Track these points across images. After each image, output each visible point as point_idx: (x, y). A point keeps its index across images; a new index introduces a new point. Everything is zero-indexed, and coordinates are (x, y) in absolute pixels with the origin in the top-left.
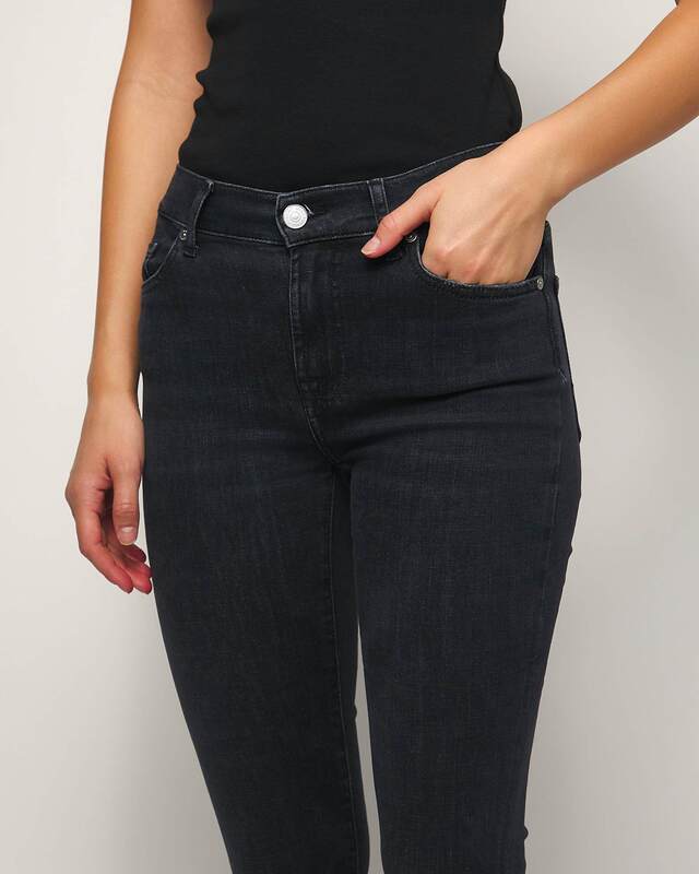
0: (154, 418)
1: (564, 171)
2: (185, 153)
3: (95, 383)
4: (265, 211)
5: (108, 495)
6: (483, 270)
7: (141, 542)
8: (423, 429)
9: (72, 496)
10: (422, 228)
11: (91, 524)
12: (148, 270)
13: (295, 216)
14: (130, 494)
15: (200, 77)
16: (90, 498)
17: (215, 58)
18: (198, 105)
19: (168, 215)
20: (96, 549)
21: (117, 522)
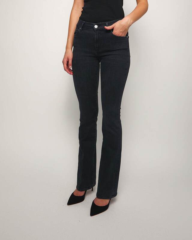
0: (74, 52)
1: (132, 21)
2: (80, 18)
3: (67, 48)
4: (92, 26)
5: (68, 62)
6: (119, 35)
7: (71, 69)
8: (109, 55)
9: (63, 62)
10: (113, 29)
11: (66, 66)
12: (75, 33)
13: (96, 27)
14: (70, 62)
15: (82, 8)
16: (66, 62)
17: (85, 5)
18: (82, 12)
19: (78, 26)
20: (66, 69)
21: (69, 66)
